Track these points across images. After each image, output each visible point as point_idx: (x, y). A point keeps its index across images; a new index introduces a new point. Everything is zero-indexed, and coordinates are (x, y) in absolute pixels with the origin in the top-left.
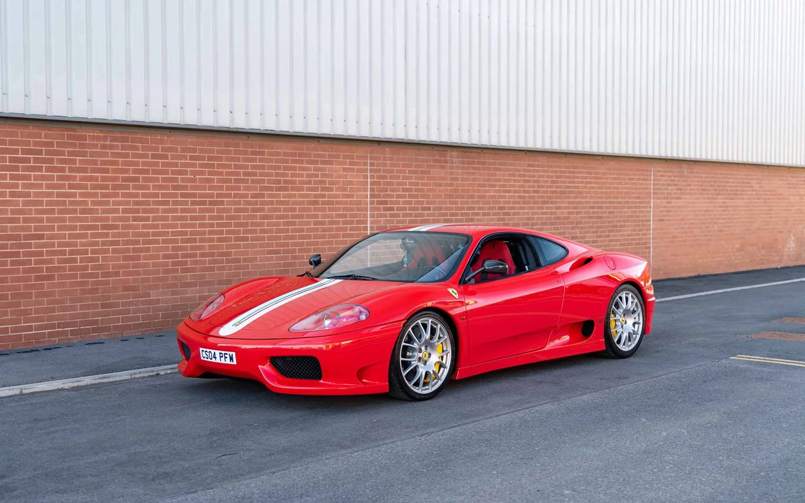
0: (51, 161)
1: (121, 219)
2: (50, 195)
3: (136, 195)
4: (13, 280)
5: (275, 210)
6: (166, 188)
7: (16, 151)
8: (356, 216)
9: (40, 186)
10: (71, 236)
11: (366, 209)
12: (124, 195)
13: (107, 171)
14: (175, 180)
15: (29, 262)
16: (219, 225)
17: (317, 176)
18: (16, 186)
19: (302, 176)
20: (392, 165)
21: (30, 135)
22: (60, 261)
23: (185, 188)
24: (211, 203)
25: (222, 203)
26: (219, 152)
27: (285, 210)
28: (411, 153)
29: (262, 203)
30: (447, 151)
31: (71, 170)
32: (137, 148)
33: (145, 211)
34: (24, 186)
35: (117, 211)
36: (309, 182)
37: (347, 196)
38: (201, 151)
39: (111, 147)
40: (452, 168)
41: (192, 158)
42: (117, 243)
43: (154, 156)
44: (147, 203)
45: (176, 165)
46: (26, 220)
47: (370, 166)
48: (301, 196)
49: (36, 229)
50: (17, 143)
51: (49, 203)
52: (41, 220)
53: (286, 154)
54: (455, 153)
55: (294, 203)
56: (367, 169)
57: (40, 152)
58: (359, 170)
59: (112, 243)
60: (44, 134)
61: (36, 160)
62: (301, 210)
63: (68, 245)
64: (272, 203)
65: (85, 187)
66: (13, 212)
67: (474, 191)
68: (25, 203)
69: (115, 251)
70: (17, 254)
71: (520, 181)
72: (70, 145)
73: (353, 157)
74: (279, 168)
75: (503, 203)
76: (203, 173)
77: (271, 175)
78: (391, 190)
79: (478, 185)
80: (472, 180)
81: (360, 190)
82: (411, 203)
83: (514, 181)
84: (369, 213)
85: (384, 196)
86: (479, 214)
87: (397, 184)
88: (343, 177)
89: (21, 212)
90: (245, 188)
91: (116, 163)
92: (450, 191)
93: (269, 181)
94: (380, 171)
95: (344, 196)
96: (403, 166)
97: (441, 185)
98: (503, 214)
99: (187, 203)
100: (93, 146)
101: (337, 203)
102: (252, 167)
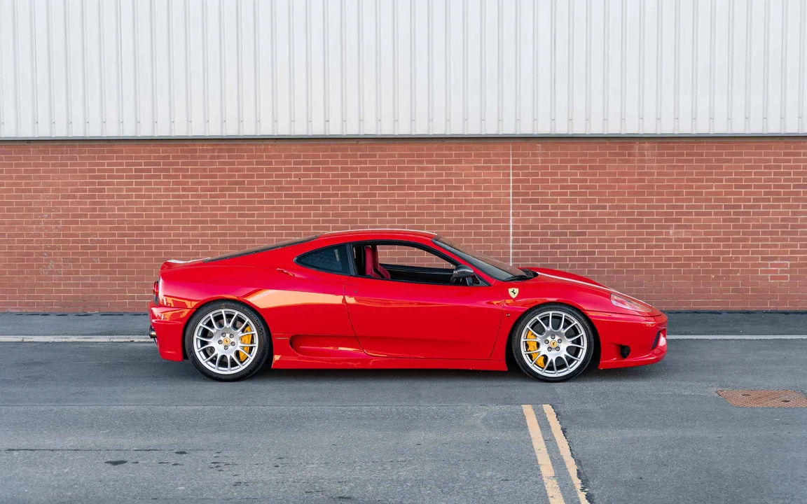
0: (168, 170)
1: (228, 216)
2: (167, 196)
3: (243, 196)
4: (139, 260)
5: (388, 208)
6: (271, 189)
7: (140, 164)
8: (493, 214)
9: (159, 190)
10: (184, 229)
11: (508, 208)
12: (230, 196)
13: (215, 177)
14: (280, 182)
15: (151, 248)
16: (324, 222)
17: (441, 175)
18: (140, 190)
19: (422, 175)
20: (544, 161)
21: (151, 152)
22: (175, 248)
23: (290, 189)
24: (316, 202)
25: (328, 202)
26: (324, 157)
27: (400, 208)
29: (372, 202)
30: (634, 143)
31: (184, 177)
32: (242, 157)
33: (249, 209)
34: (147, 190)
35: (224, 209)
36: (432, 182)
37: (480, 195)
38: (306, 156)
39: (219, 157)
40: (643, 161)
41: (295, 163)
42: (224, 235)
43: (258, 163)
44: (253, 202)
45: (280, 170)
46: (148, 216)
47: (513, 163)
48: (418, 195)
49: (156, 222)
50: (141, 158)
51: (166, 203)
52: (160, 216)
53: (400, 156)
54: (647, 145)
55: (411, 202)
56: (509, 167)
57: (159, 164)
58: (496, 168)
59: (219, 235)
60: (161, 150)
61: (155, 170)
62: (419, 208)
63: (182, 235)
64: (385, 202)
65: (196, 190)
66: (138, 210)
67: (680, 187)
68: (147, 203)
69: (222, 241)
70: (141, 241)
71: (769, 174)
72: (182, 157)
73: (489, 155)
74: (393, 169)
75: (735, 200)
76: (308, 176)
77: (384, 175)
78: (543, 188)
79: (688, 180)
80: (678, 174)
81: (499, 188)
82: (575, 201)
83: (756, 174)
84: (511, 211)
85: (533, 194)
86: (690, 213)
87: (553, 181)
88: (475, 175)
89: (144, 210)
90: (353, 189)
91: (224, 170)
92: (639, 187)
93: (381, 182)
94: (527, 168)
95: (476, 194)
96: (562, 161)
97: (624, 181)
98: (735, 214)
99: (291, 202)
100: (202, 157)
101: (467, 201)
102: (362, 169)
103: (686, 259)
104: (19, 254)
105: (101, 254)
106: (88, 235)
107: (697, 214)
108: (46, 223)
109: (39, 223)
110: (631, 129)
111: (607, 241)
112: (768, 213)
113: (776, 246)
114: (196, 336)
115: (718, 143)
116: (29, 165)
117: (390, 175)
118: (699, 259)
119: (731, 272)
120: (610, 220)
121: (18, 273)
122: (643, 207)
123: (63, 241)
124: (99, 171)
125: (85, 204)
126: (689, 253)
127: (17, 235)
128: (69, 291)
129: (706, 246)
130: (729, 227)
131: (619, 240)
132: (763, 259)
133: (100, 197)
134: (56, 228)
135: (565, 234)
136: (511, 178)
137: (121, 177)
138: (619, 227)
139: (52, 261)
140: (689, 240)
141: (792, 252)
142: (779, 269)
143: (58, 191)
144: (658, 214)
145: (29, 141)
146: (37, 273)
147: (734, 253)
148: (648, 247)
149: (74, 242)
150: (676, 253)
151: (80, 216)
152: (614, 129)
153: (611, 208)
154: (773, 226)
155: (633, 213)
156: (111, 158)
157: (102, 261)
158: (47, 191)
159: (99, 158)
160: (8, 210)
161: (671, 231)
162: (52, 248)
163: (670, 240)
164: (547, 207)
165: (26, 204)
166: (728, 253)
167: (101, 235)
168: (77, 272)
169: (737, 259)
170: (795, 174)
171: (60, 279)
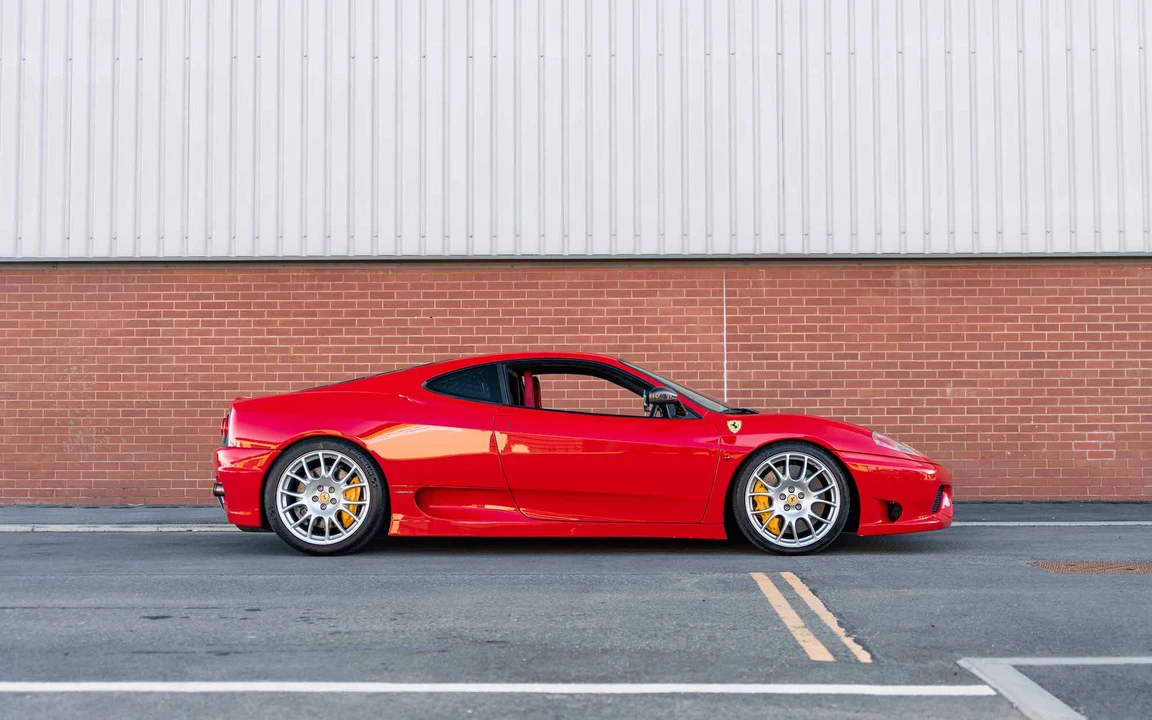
0: (248, 305)
2: (246, 341)
3: (352, 341)
6: (391, 331)
7: (209, 297)
8: (700, 366)
9: (235, 332)
11: (721, 357)
12: (334, 341)
13: (314, 314)
14: (404, 322)
17: (627, 312)
19: (601, 312)
20: (769, 293)
21: (226, 279)
23: (418, 331)
24: (454, 350)
26: (466, 286)
28: (816, 273)
30: (894, 267)
31: (271, 314)
32: (353, 287)
33: (361, 359)
34: (218, 333)
35: (326, 359)
36: (615, 321)
37: (683, 339)
38: (440, 286)
39: (320, 287)
40: (908, 293)
41: (426, 295)
43: (373, 296)
44: (366, 350)
45: (405, 305)
46: (217, 369)
47: (727, 295)
49: (229, 378)
50: (211, 288)
51: (244, 350)
52: (235, 369)
53: (571, 285)
54: (911, 270)
55: (586, 349)
56: (722, 301)
57: (236, 296)
58: (704, 302)
60: (240, 277)
61: (231, 305)
65: (286, 333)
66: (205, 360)
67: (959, 328)
68: (217, 351)
70: (208, 405)
71: (1082, 310)
72: (270, 287)
73: (693, 284)
74: (562, 303)
75: (1036, 346)
76: (443, 313)
77: (548, 312)
78: (769, 329)
79: (970, 319)
80: (956, 310)
81: (707, 330)
82: (813, 348)
83: (1063, 310)
84: (725, 362)
85: (756, 338)
86: (974, 365)
87: (783, 320)
88: (675, 312)
89: (213, 360)
90: (505, 331)
91: (326, 305)
92: (902, 328)
93: (544, 321)
94: (747, 302)
95: (676, 339)
96: (795, 293)
97: (881, 320)
98: (1037, 365)
99: (418, 349)
100: (297, 287)
101: (664, 348)
102: (518, 303)
103: (970, 428)
104: (35, 422)
105: (149, 422)
106: (132, 395)
107: (983, 365)
108: (73, 379)
109: (65, 377)
110: (890, 246)
111: (859, 403)
112: (1082, 364)
113: (1095, 410)
114: (280, 490)
115: (1009, 267)
116: (54, 297)
117: (557, 312)
118: (988, 429)
119: (1034, 446)
120: (863, 375)
121: (32, 449)
122: (908, 356)
123: (98, 404)
124: (153, 306)
125: (130, 351)
126: (974, 420)
127: (32, 396)
128: (104, 475)
129: (998, 411)
130: (1027, 384)
131: (876, 402)
132: (1078, 428)
133: (152, 342)
134: (88, 386)
135: (801, 394)
136: (725, 315)
137: (183, 315)
138: (876, 384)
139: (80, 432)
140: (974, 402)
141: (1118, 419)
142: (1101, 442)
143: (93, 333)
144: (929, 365)
145: (55, 263)
146: (60, 449)
147: (1037, 419)
148: (917, 411)
149: (113, 405)
150: (956, 420)
151: (123, 369)
152: (866, 247)
153: (864, 357)
154: (1090, 383)
155: (894, 365)
156: (170, 288)
157: (152, 431)
158: (78, 333)
159: (153, 288)
160: (23, 361)
161: (948, 390)
162: (83, 414)
163: (947, 402)
164: (774, 357)
165: (48, 352)
166: (1028, 419)
167: (152, 396)
168: (115, 449)
169: (1042, 428)
170: (1117, 310)
171: (91, 457)
